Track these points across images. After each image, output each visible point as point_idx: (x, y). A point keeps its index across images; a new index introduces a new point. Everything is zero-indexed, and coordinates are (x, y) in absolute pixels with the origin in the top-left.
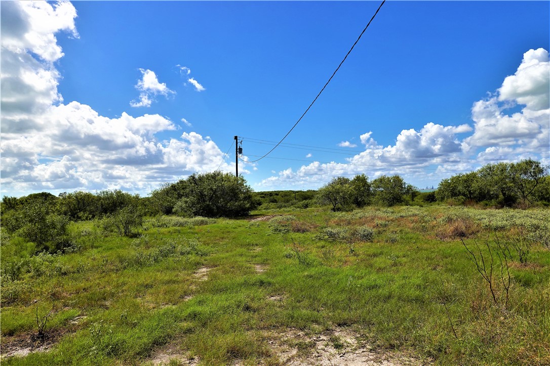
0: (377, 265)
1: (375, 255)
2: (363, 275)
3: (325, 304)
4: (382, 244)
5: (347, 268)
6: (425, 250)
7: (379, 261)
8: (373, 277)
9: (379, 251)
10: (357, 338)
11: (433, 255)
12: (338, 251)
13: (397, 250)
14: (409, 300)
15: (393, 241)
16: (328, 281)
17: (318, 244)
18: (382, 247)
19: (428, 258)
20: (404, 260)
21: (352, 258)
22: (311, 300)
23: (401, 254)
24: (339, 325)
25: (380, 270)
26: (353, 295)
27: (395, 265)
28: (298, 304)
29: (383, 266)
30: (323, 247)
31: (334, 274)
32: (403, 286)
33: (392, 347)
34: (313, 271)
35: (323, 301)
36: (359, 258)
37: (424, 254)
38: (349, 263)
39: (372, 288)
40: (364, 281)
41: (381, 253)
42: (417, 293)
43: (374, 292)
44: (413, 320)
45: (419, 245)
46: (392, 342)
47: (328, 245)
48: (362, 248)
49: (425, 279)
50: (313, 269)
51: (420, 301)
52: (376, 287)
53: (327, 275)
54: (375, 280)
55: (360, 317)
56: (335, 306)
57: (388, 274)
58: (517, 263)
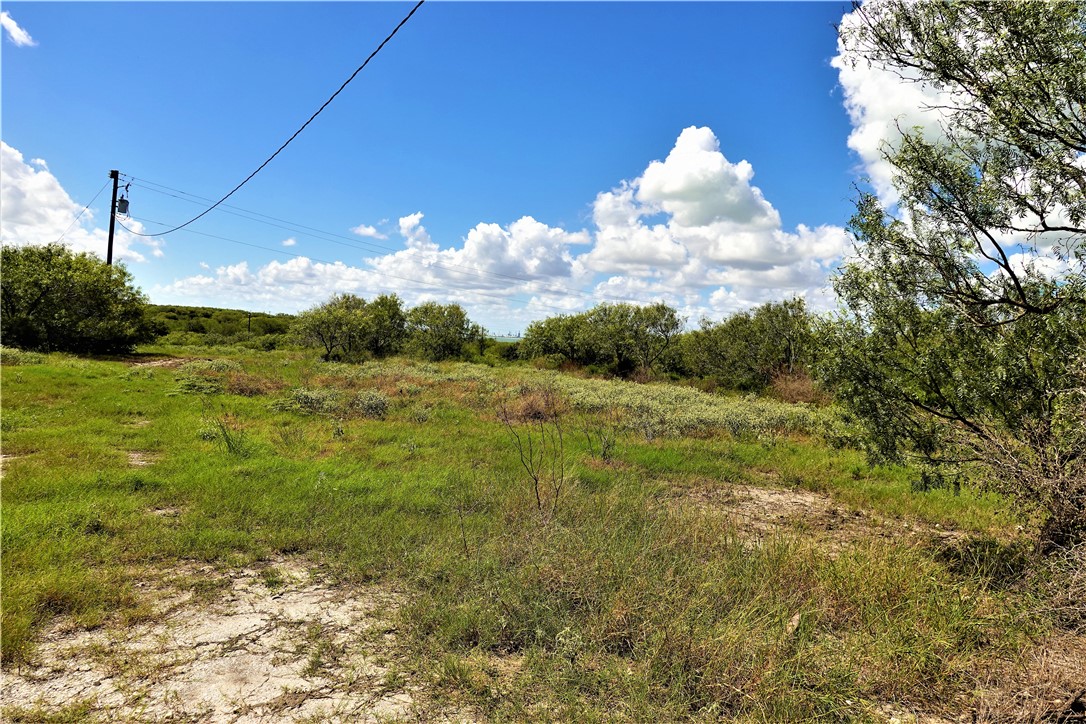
0: (379, 458)
1: (381, 442)
2: (350, 472)
4: (399, 424)
5: (322, 462)
6: (470, 436)
7: (383, 452)
8: (368, 476)
9: (391, 435)
10: (310, 570)
11: (481, 445)
12: (314, 433)
13: (423, 435)
14: (416, 511)
15: (422, 420)
16: (281, 482)
17: (275, 419)
19: (471, 449)
20: (431, 450)
21: (337, 446)
22: (239, 513)
23: (428, 441)
24: (285, 552)
25: (383, 464)
26: (318, 504)
27: (412, 457)
28: (211, 521)
29: (388, 459)
30: (285, 424)
31: (294, 470)
32: (412, 491)
33: (367, 578)
34: (251, 465)
35: (262, 513)
36: (351, 444)
37: (466, 443)
38: (330, 454)
39: (356, 492)
40: (349, 482)
41: (394, 439)
42: (433, 500)
43: (358, 500)
44: (413, 540)
45: (463, 428)
46: (368, 573)
47: (297, 421)
48: (360, 429)
50: (256, 461)
51: (433, 512)
52: (366, 491)
53: (280, 471)
54: (368, 480)
55: (325, 537)
56: (282, 522)
57: (393, 472)
58: (598, 460)
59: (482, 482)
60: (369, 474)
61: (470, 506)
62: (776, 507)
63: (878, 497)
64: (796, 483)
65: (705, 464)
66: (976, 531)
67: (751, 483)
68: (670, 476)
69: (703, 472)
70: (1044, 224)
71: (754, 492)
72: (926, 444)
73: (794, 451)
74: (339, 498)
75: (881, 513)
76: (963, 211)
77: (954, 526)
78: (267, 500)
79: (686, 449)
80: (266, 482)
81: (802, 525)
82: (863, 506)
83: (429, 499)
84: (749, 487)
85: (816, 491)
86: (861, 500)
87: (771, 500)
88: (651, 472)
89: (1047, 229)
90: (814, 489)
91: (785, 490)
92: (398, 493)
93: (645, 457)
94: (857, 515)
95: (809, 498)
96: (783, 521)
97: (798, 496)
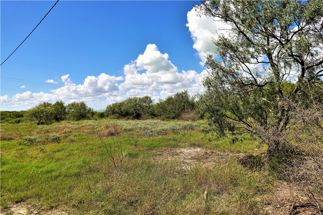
0: (57, 157)
1: (58, 151)
2: (45, 165)
3: (9, 190)
4: (65, 143)
5: (35, 163)
6: (90, 145)
7: (58, 155)
8: (53, 165)
9: (61, 148)
10: (28, 208)
11: (94, 147)
12: (32, 151)
13: (74, 146)
14: (71, 176)
15: (72, 141)
16: (17, 173)
17: (17, 148)
18: (64, 146)
19: (91, 149)
20: (76, 151)
21: (41, 155)
23: (75, 148)
24: (17, 202)
25: (57, 160)
26: (32, 180)
27: (70, 155)
29: (60, 157)
30: (21, 149)
31: (23, 167)
32: (69, 168)
33: (52, 208)
35: (8, 188)
36: (47, 154)
37: (89, 147)
38: (38, 159)
39: (47, 172)
40: (45, 169)
41: (63, 149)
42: (77, 170)
43: (49, 175)
44: (70, 188)
45: (88, 142)
46: (52, 205)
47: (25, 147)
48: (50, 147)
49: (84, 162)
50: (8, 166)
51: (78, 175)
52: (51, 171)
53: (17, 168)
54: (52, 166)
55: (34, 193)
56: (16, 190)
57: (62, 162)
58: (133, 147)
59: (95, 161)
60: (53, 164)
61: (91, 171)
62: (190, 154)
63: (217, 146)
64: (194, 145)
65: (167, 143)
66: (246, 152)
67: (181, 147)
68: (157, 149)
69: (166, 146)
70: (258, 61)
71: (183, 150)
72: (232, 129)
73: (191, 135)
74: (40, 176)
75: (219, 151)
76: (237, 58)
77: (239, 152)
78: (10, 182)
79: (160, 139)
80: (11, 174)
81: (198, 158)
82: (214, 149)
84: (180, 149)
85: (200, 147)
86: (213, 148)
87: (188, 152)
88: (150, 148)
89: (259, 62)
90: (199, 146)
91: (191, 148)
92: (64, 170)
93: (148, 144)
94: (213, 153)
95: (199, 149)
96: (192, 158)
97: (195, 149)
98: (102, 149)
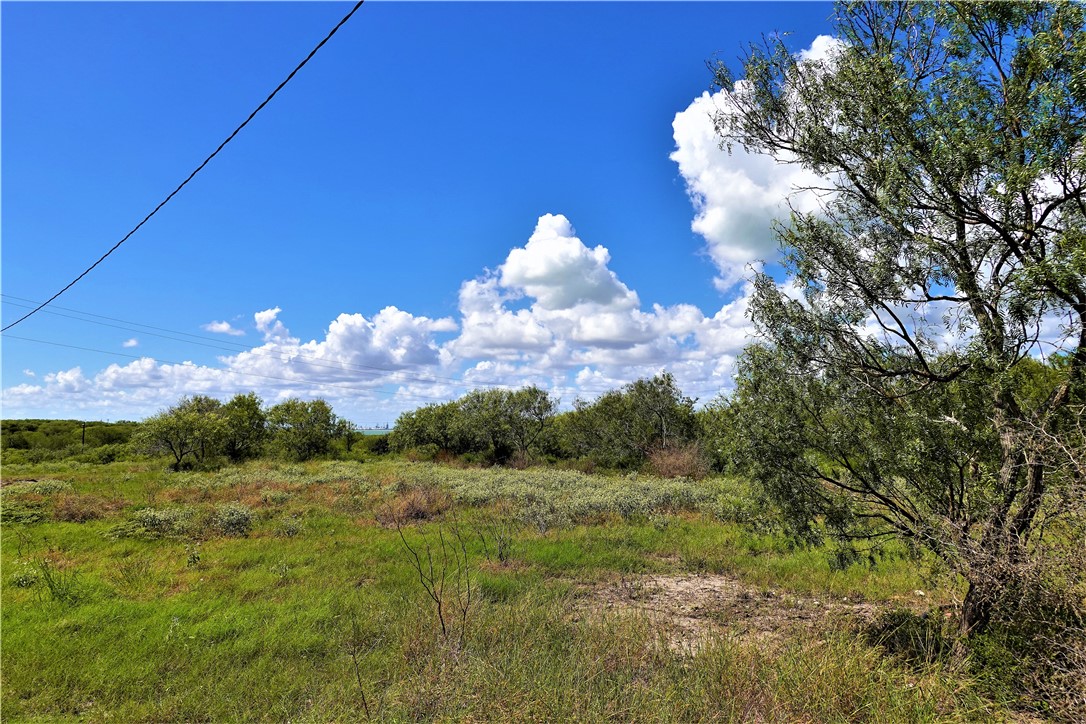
0: (245, 587)
1: (246, 565)
2: (209, 611)
3: (99, 693)
4: (266, 540)
5: (174, 601)
6: (349, 548)
7: (250, 579)
8: (233, 615)
9: (256, 556)
11: (363, 558)
12: (162, 563)
13: (295, 551)
14: (295, 655)
15: (292, 533)
16: (120, 635)
17: (114, 549)
18: (265, 548)
19: (352, 564)
20: (305, 570)
21: (192, 576)
22: (64, 687)
23: (302, 558)
25: (249, 596)
26: (170, 661)
27: (285, 582)
28: (23, 703)
29: (255, 587)
30: (127, 554)
31: (137, 616)
32: (287, 628)
34: (83, 614)
35: (93, 686)
36: (210, 573)
37: (346, 555)
38: (184, 589)
39: (218, 639)
40: (207, 627)
41: (261, 560)
42: (315, 637)
43: (222, 648)
44: (295, 696)
45: (340, 538)
47: (141, 549)
48: (220, 551)
49: (337, 608)
50: (88, 608)
51: (318, 653)
52: (231, 635)
53: (119, 620)
54: (234, 619)
55: (180, 707)
56: (121, 694)
57: (264, 605)
58: (495, 562)
59: (375, 608)
60: (234, 610)
61: (362, 641)
62: (688, 597)
63: (782, 574)
64: (699, 567)
65: (605, 555)
66: (884, 601)
67: (655, 571)
68: (573, 572)
69: (607, 564)
70: (927, 295)
71: (662, 581)
72: (837, 518)
73: (686, 530)
74: (198, 650)
75: (789, 591)
76: (859, 284)
77: (859, 598)
78: (101, 663)
79: (583, 539)
80: (100, 637)
81: (716, 614)
82: (771, 584)
83: (309, 637)
84: (654, 576)
85: (721, 574)
86: (768, 578)
87: (680, 589)
88: (553, 569)
89: (930, 299)
90: (719, 570)
91: (690, 575)
92: (271, 632)
93: (543, 554)
94: (768, 596)
95: (717, 582)
96: (696, 614)
97: (706, 582)
98: (389, 565)
